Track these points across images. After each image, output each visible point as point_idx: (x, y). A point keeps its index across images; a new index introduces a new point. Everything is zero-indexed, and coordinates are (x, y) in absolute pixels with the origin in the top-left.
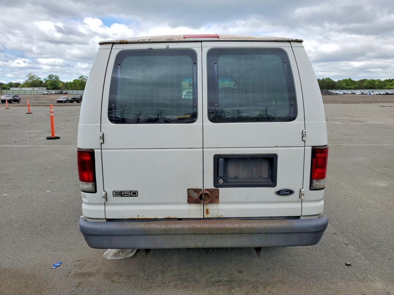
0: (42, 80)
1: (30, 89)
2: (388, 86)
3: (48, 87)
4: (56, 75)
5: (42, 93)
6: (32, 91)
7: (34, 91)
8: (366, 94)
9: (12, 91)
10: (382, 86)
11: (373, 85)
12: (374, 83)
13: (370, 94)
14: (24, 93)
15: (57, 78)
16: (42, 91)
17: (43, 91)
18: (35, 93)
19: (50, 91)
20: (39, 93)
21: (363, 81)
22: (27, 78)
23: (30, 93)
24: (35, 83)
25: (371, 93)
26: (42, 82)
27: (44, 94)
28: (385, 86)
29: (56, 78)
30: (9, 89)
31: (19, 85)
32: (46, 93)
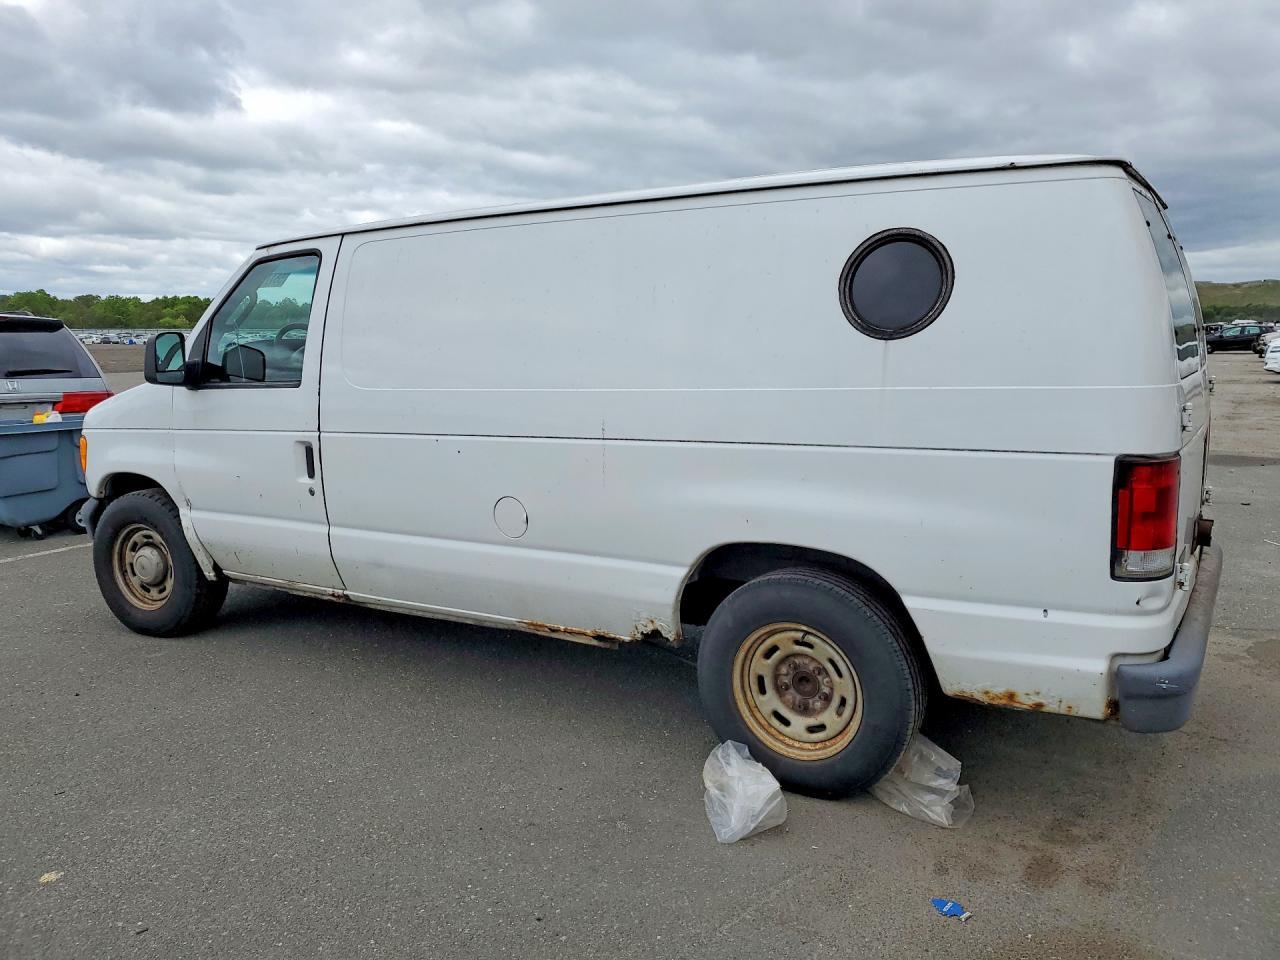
2: (167, 319)
8: (117, 343)
10: (150, 320)
11: (122, 314)
12: (123, 306)
13: (131, 342)
21: (87, 301)
25: (135, 340)
28: (158, 319)
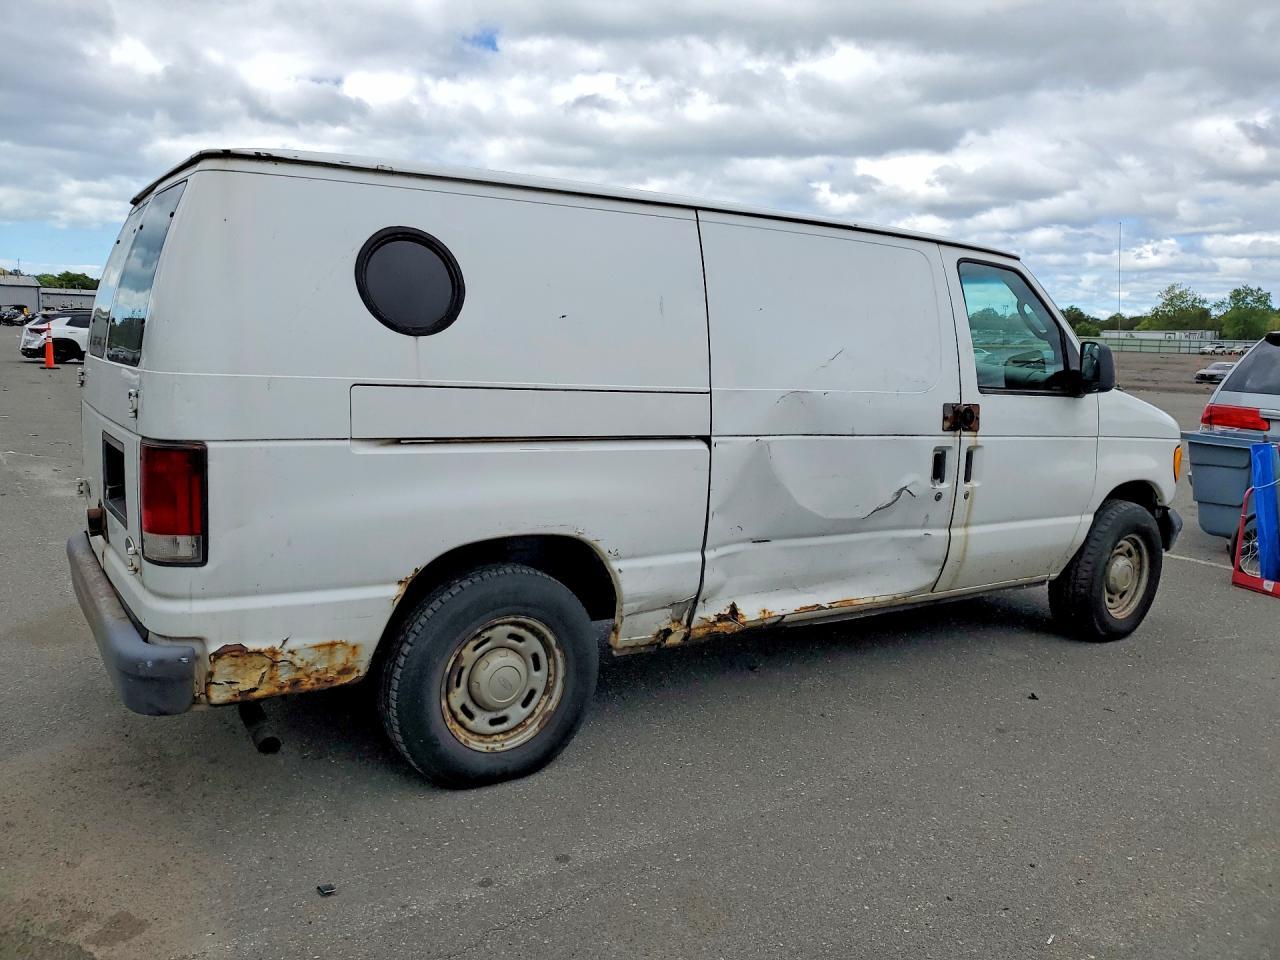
0: (1206, 306)
1: (1160, 335)
3: (1225, 331)
4: (1259, 289)
5: (1197, 350)
6: (1163, 344)
7: (1171, 344)
9: (1138, 343)
14: (1137, 349)
15: (1263, 299)
16: (1197, 344)
17: (1202, 344)
18: (1171, 350)
19: (1227, 344)
20: (1187, 350)
22: (1161, 300)
23: (1156, 350)
24: (1182, 317)
26: (1206, 313)
27: (1203, 353)
29: (1259, 300)
30: (1098, 335)
31: (1139, 324)
32: (1209, 348)
